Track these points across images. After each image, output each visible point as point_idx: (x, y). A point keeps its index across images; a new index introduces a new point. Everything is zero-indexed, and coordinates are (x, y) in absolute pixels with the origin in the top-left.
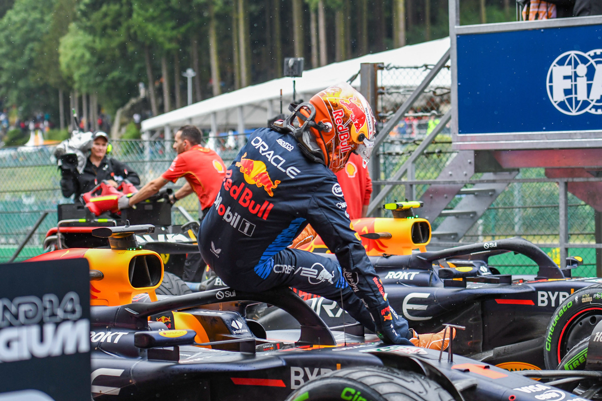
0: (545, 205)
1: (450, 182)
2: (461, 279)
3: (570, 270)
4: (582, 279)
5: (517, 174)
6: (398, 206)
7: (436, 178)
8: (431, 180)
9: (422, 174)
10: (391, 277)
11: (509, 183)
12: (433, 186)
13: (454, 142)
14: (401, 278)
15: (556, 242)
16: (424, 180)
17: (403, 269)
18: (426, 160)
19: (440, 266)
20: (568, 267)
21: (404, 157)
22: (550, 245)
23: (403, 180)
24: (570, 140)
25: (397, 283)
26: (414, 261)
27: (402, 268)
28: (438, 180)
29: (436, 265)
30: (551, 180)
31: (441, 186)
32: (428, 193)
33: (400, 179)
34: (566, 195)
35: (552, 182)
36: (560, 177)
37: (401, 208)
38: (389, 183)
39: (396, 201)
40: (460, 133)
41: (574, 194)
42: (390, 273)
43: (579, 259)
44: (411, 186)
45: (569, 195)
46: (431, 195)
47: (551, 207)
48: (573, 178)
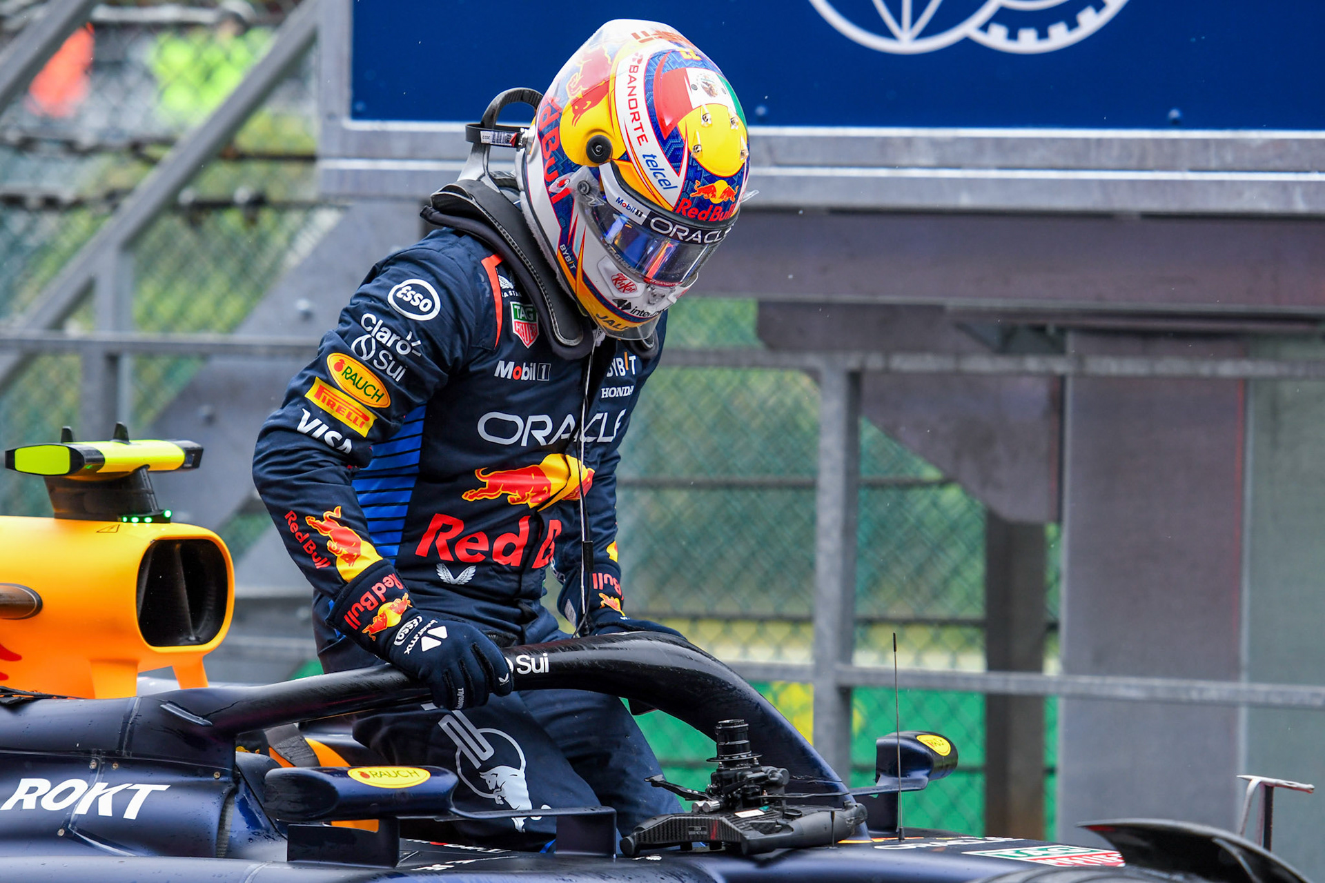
0: (753, 477)
1: (298, 351)
2: (371, 826)
3: (891, 799)
4: (952, 843)
6: (76, 456)
7: (233, 327)
8: (210, 337)
9: (167, 308)
10: (30, 803)
12: (220, 364)
13: (329, 157)
14: (82, 809)
15: (798, 656)
16: (181, 335)
17: (93, 766)
18: (186, 237)
19: (273, 756)
20: (885, 783)
21: (81, 221)
22: (768, 669)
23: (75, 329)
24: (883, 173)
25: (61, 833)
26: (147, 728)
27: (88, 762)
28: (242, 337)
29: (252, 750)
30: (786, 358)
31: (260, 366)
32: (190, 395)
33: (58, 324)
34: (852, 431)
35: (784, 367)
36: (827, 348)
37: (92, 472)
39: (67, 436)
40: (356, 115)
41: (890, 431)
42: (26, 783)
43: (942, 748)
44: (113, 360)
45: (869, 432)
46: (205, 410)
47: (780, 486)
48: (887, 354)
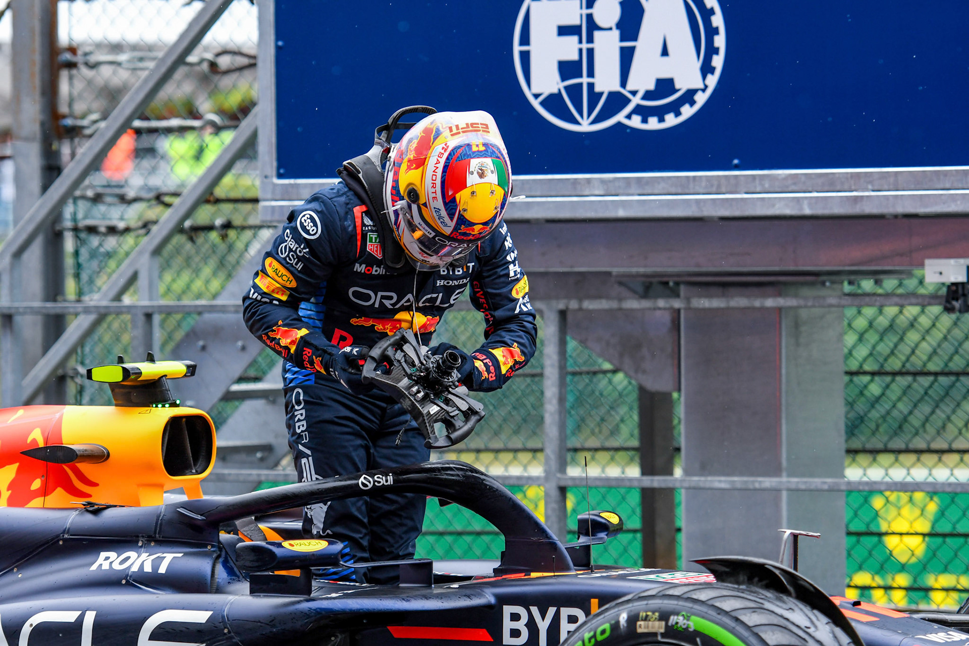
2: (295, 573)
3: (587, 549)
6: (126, 372)
7: (216, 295)
8: (202, 302)
9: (179, 286)
10: (105, 566)
12: (208, 316)
13: (266, 200)
14: (135, 568)
16: (185, 302)
17: (140, 544)
18: (188, 247)
19: (240, 536)
20: (582, 540)
23: (127, 300)
25: (124, 582)
26: (170, 522)
27: (137, 542)
28: (219, 302)
29: (229, 533)
31: (230, 317)
33: (118, 297)
34: (562, 343)
37: (137, 379)
38: (87, 310)
39: (120, 360)
40: (280, 176)
41: (583, 342)
42: (103, 555)
43: (613, 518)
44: (149, 316)
45: (572, 344)
46: (201, 343)
48: (580, 300)
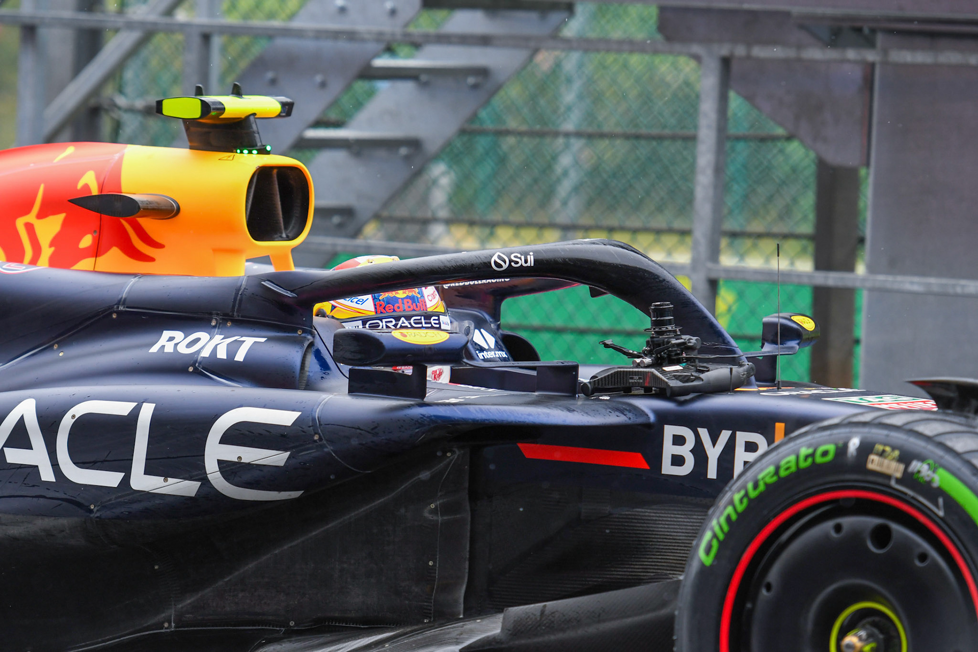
0: (655, 131)
1: (336, 35)
5: (564, 23)
7: (292, 16)
8: (276, 23)
11: (536, 51)
12: (280, 42)
15: (683, 257)
16: (257, 22)
23: (180, 16)
28: (296, 24)
30: (678, 47)
31: (309, 45)
32: (260, 64)
33: (168, 12)
34: (723, 100)
35: (680, 54)
36: (706, 41)
38: (131, 26)
41: (749, 98)
44: (206, 38)
45: (735, 102)
46: (268, 75)
47: (674, 138)
48: (749, 45)
